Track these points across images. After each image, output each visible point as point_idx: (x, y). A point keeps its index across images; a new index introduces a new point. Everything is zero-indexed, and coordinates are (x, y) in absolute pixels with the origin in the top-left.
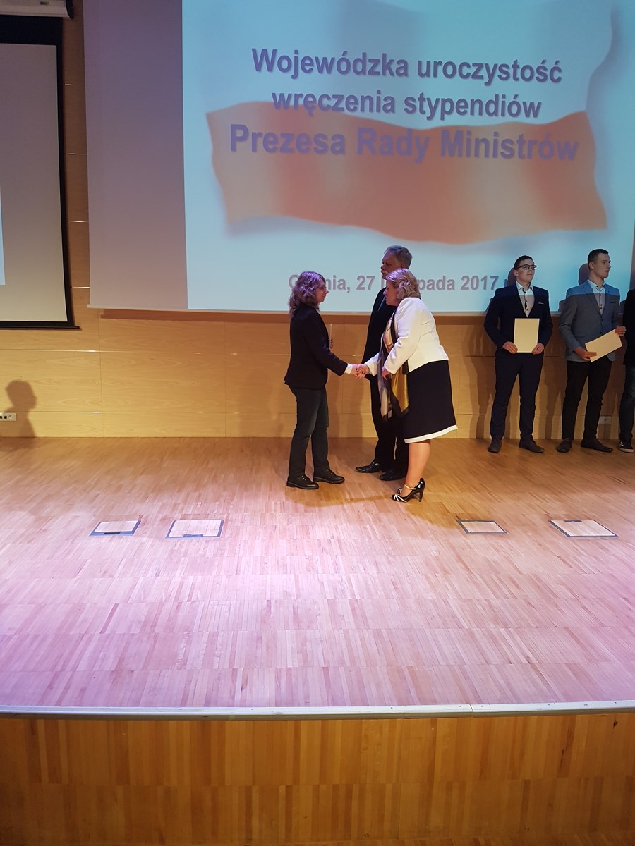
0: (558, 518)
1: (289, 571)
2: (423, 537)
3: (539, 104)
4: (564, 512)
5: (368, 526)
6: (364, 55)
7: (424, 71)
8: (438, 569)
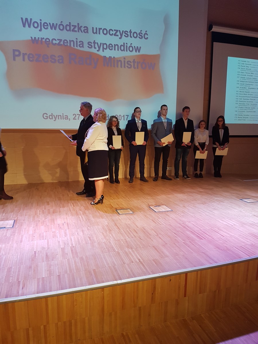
0: (152, 206)
1: (44, 239)
2: (102, 218)
3: (140, 47)
4: (155, 203)
5: (80, 216)
6: (70, 23)
7: (95, 32)
8: (107, 229)
